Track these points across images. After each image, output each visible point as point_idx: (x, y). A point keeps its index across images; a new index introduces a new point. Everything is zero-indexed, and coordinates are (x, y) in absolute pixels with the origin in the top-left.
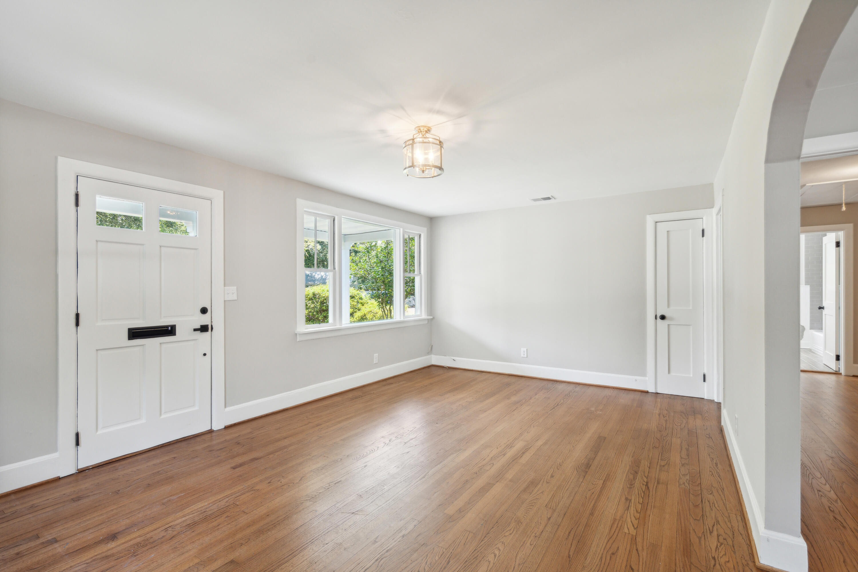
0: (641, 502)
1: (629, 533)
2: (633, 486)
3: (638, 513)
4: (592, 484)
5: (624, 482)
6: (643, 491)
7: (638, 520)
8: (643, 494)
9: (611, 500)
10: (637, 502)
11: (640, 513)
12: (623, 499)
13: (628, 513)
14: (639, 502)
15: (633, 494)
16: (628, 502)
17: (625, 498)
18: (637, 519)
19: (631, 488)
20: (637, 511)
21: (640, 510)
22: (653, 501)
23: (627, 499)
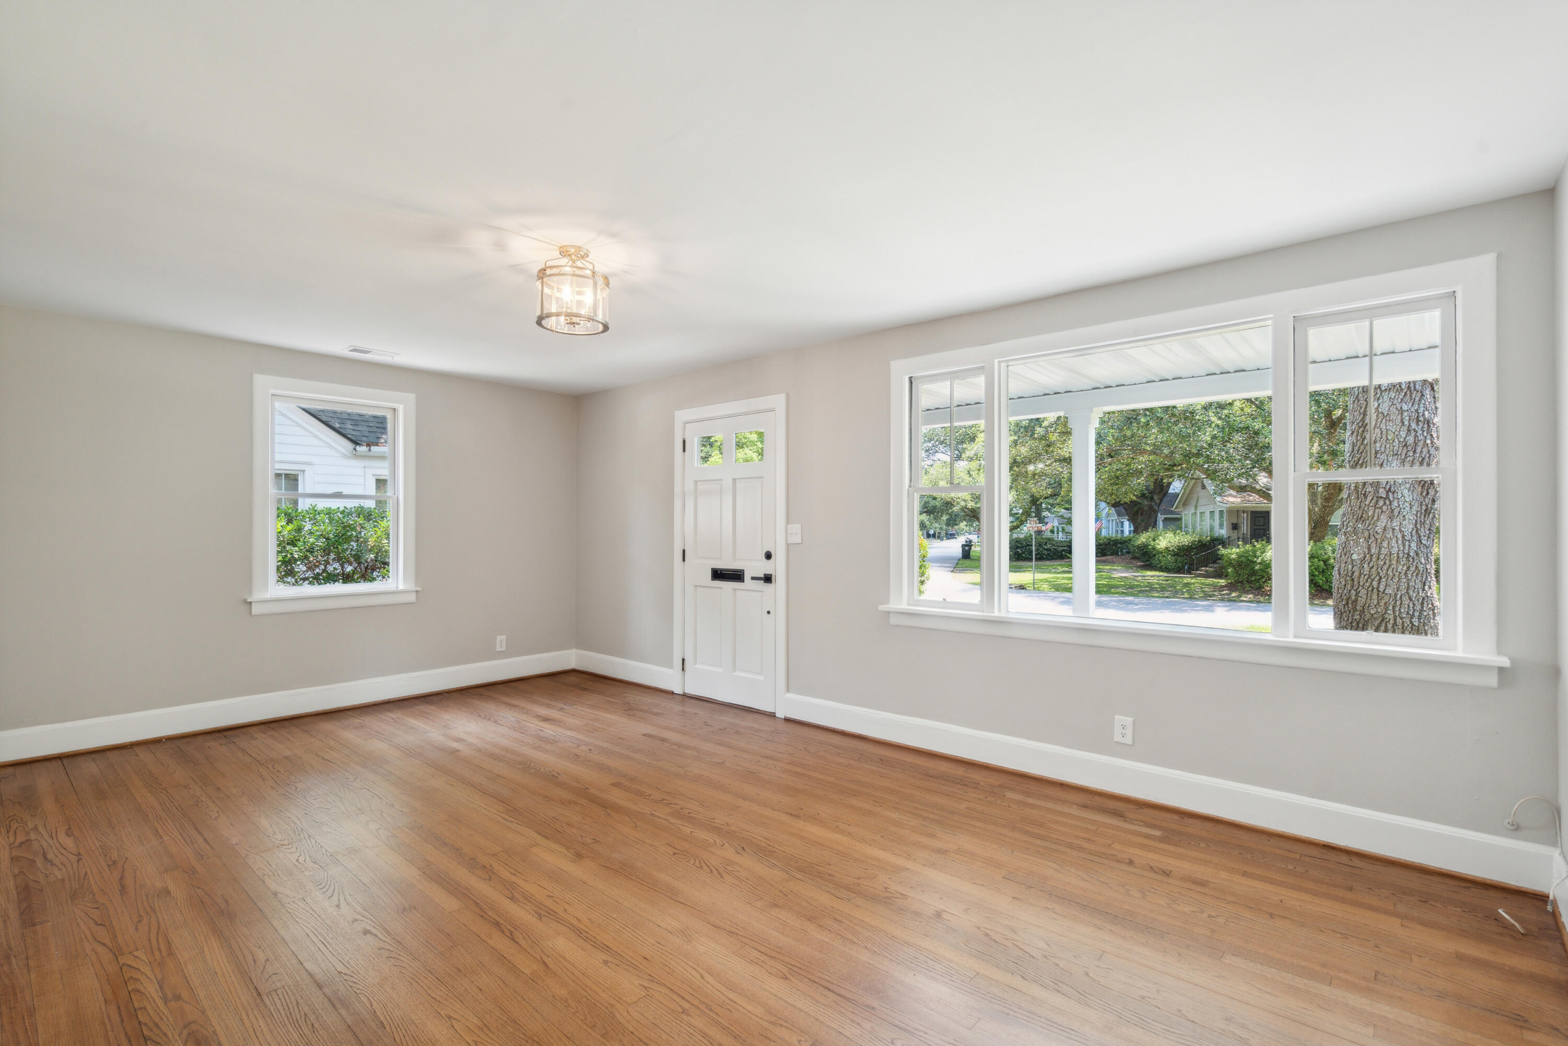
0: (139, 1013)
1: (130, 953)
2: (185, 1033)
3: (133, 990)
4: (277, 972)
5: (213, 1027)
6: (150, 1039)
7: (126, 979)
8: (146, 1032)
9: (207, 974)
10: (149, 1008)
11: (129, 993)
12: (185, 994)
13: (154, 976)
14: (145, 1008)
15: (169, 1016)
16: (170, 995)
17: (182, 996)
18: (129, 980)
19: (185, 1027)
20: (138, 991)
21: (134, 998)
22: (110, 1033)
23: (178, 998)
